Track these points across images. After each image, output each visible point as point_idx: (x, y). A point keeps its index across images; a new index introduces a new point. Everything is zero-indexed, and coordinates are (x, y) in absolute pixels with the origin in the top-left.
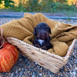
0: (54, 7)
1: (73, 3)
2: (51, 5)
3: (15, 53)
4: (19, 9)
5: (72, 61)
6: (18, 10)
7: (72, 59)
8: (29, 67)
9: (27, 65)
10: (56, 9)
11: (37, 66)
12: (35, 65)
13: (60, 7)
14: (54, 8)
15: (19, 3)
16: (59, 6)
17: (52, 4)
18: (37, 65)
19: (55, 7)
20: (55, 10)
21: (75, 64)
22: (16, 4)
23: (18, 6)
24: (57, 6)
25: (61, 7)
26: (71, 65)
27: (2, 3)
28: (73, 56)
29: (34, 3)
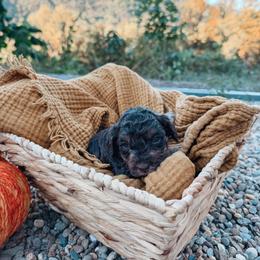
0: (174, 63)
1: (237, 55)
2: (166, 57)
3: (16, 193)
4: (61, 66)
5: (225, 234)
6: (59, 69)
7: (226, 227)
8: (67, 251)
9: (59, 242)
10: (182, 71)
11: (97, 249)
12: (90, 242)
13: (194, 65)
14: (175, 66)
15: (63, 48)
16: (193, 60)
17: (168, 53)
18: (98, 244)
19: (179, 64)
20: (178, 72)
21: (237, 241)
22: (53, 50)
23: (58, 58)
24: (184, 59)
25: (199, 63)
26: (221, 247)
27: (6, 46)
28: (233, 215)
29: (112, 51)
